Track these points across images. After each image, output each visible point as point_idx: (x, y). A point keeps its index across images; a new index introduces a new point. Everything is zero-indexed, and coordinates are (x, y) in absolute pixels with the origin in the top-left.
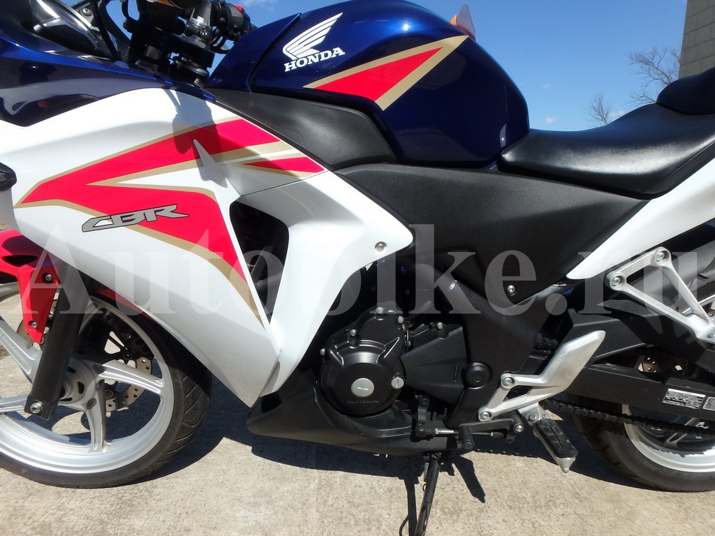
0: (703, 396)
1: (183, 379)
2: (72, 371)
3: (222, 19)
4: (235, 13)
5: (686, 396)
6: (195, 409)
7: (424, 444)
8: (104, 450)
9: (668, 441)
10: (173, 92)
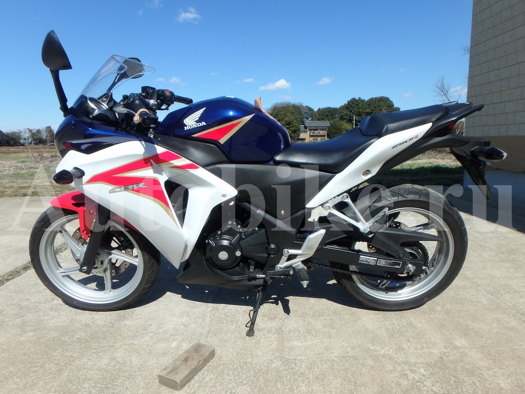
0: (376, 259)
1: (147, 257)
2: (99, 254)
3: (162, 98)
4: (167, 94)
5: (369, 259)
6: (153, 271)
7: (253, 282)
8: (111, 293)
9: (380, 286)
10: (143, 142)
